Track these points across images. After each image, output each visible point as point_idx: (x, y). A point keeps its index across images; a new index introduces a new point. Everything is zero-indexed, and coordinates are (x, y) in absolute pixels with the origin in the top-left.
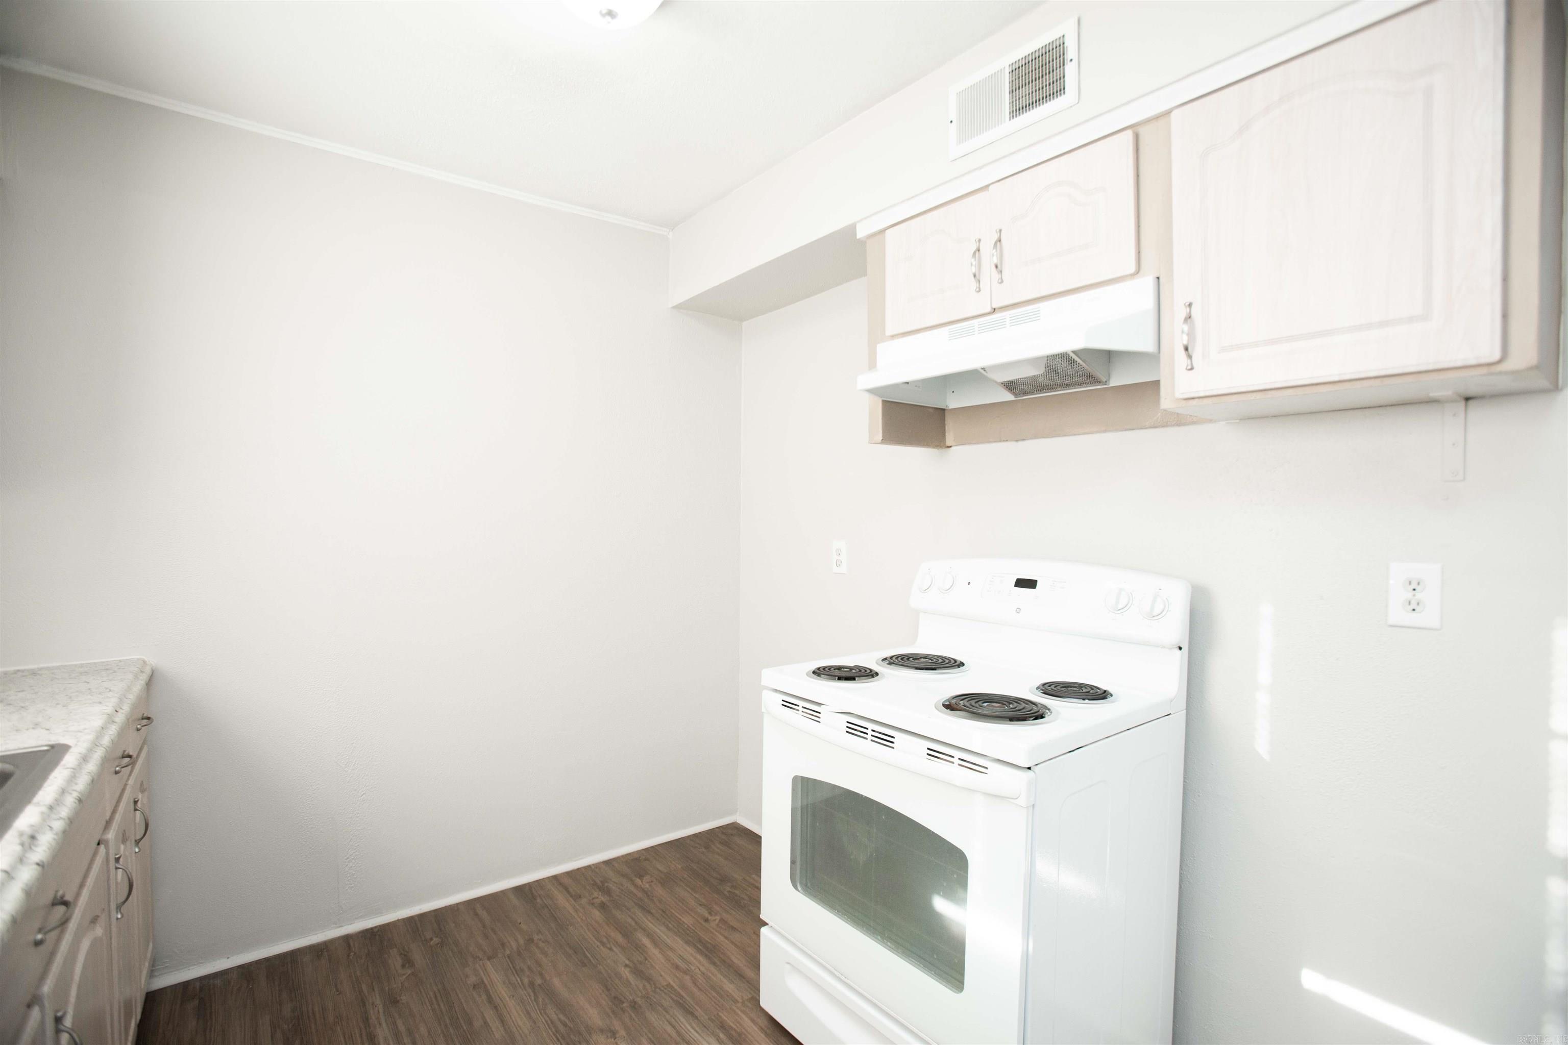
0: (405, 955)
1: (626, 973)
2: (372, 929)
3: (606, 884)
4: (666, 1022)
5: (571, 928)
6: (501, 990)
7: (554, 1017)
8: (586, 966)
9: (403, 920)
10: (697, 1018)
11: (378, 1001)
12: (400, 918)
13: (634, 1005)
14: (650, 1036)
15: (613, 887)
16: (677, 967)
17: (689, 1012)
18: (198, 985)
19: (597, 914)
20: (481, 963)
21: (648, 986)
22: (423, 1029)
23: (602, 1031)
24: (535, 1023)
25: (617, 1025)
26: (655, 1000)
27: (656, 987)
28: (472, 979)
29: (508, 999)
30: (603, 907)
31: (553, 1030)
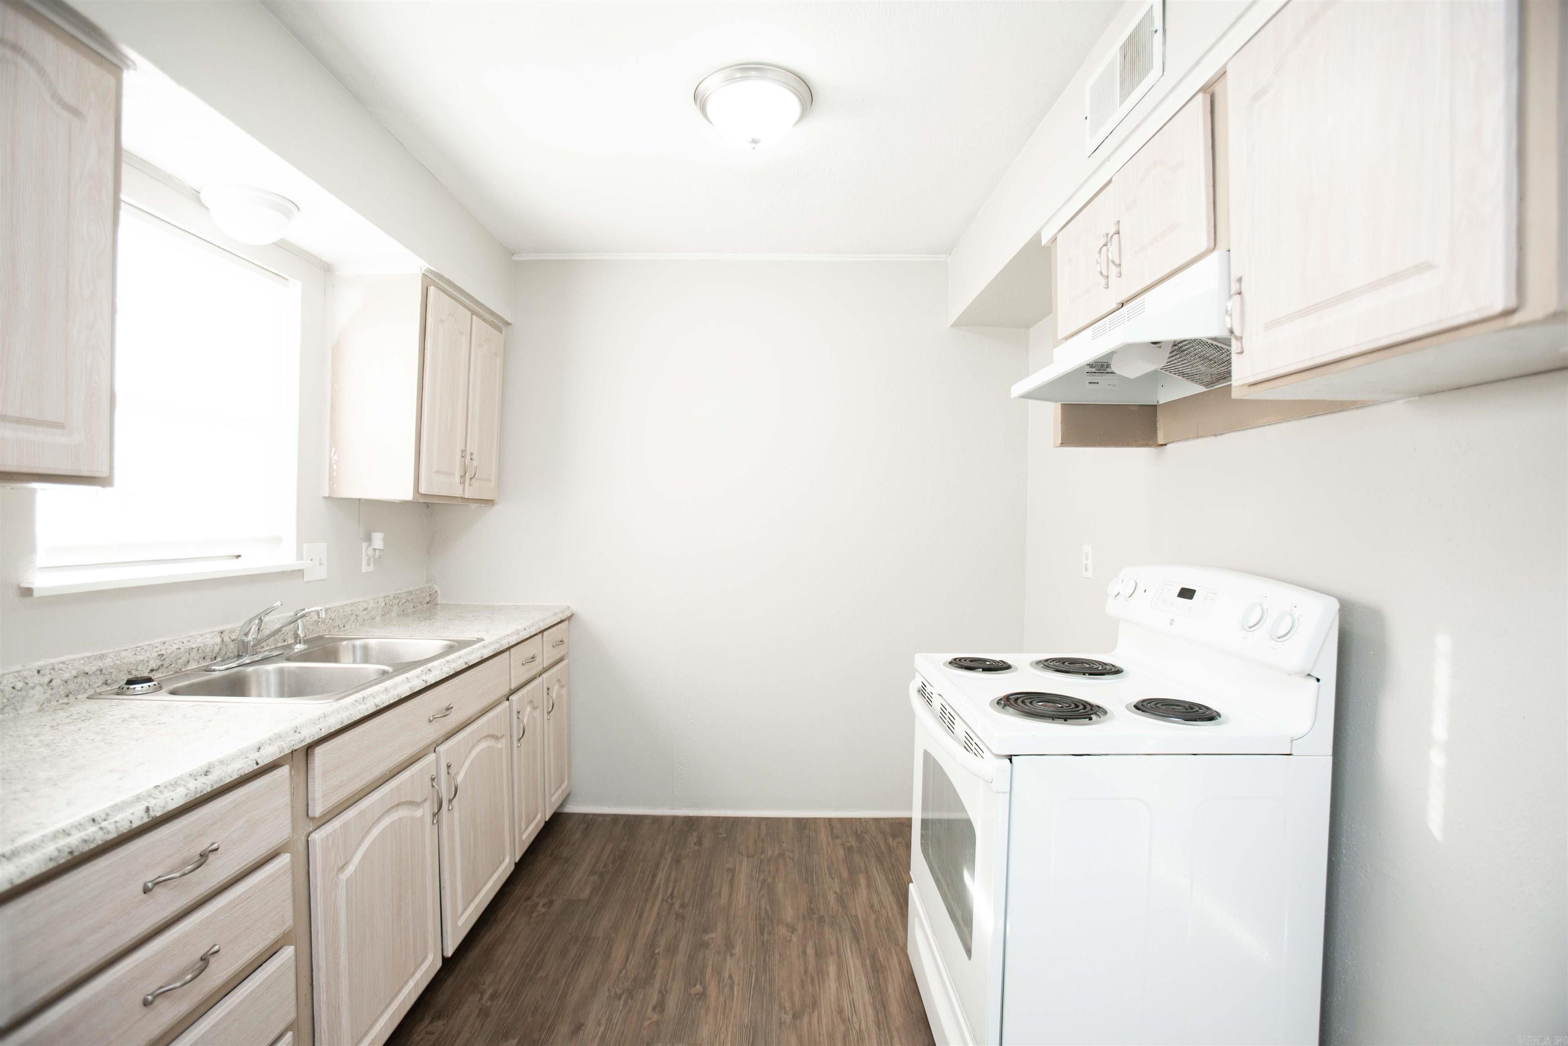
0: (700, 838)
1: (832, 897)
2: (691, 817)
3: (864, 835)
4: (835, 938)
5: (816, 856)
6: (742, 878)
7: (763, 905)
8: (808, 883)
9: (713, 817)
10: (859, 944)
11: (669, 859)
12: (712, 815)
13: (821, 919)
14: (817, 942)
15: (867, 837)
16: (872, 907)
17: (856, 938)
18: (591, 817)
19: (841, 853)
20: (741, 857)
21: (841, 910)
22: (683, 882)
23: (787, 926)
24: (749, 904)
25: (800, 927)
26: (838, 921)
27: (846, 914)
28: (730, 865)
29: (743, 884)
30: (849, 850)
31: (757, 912)
